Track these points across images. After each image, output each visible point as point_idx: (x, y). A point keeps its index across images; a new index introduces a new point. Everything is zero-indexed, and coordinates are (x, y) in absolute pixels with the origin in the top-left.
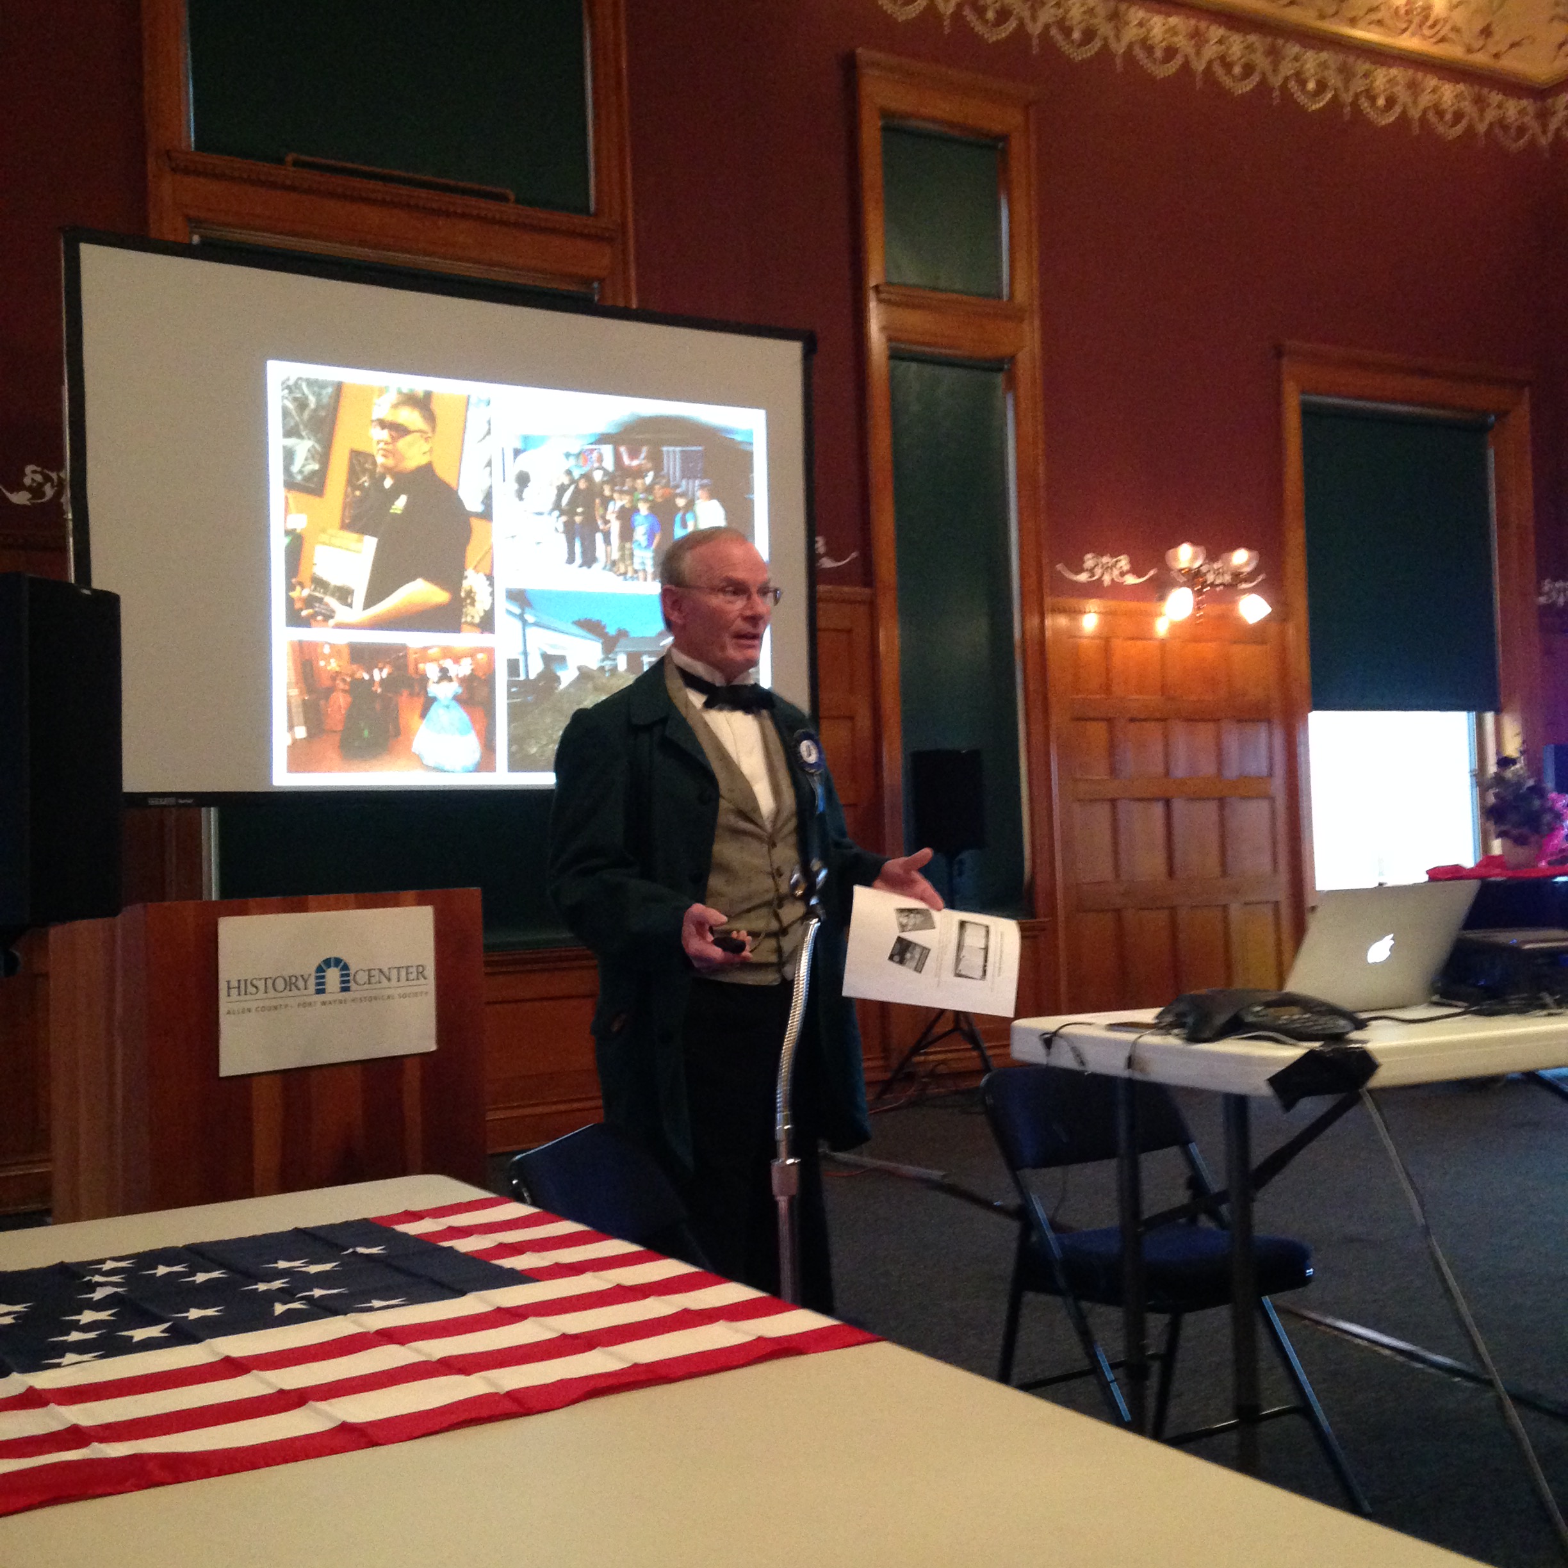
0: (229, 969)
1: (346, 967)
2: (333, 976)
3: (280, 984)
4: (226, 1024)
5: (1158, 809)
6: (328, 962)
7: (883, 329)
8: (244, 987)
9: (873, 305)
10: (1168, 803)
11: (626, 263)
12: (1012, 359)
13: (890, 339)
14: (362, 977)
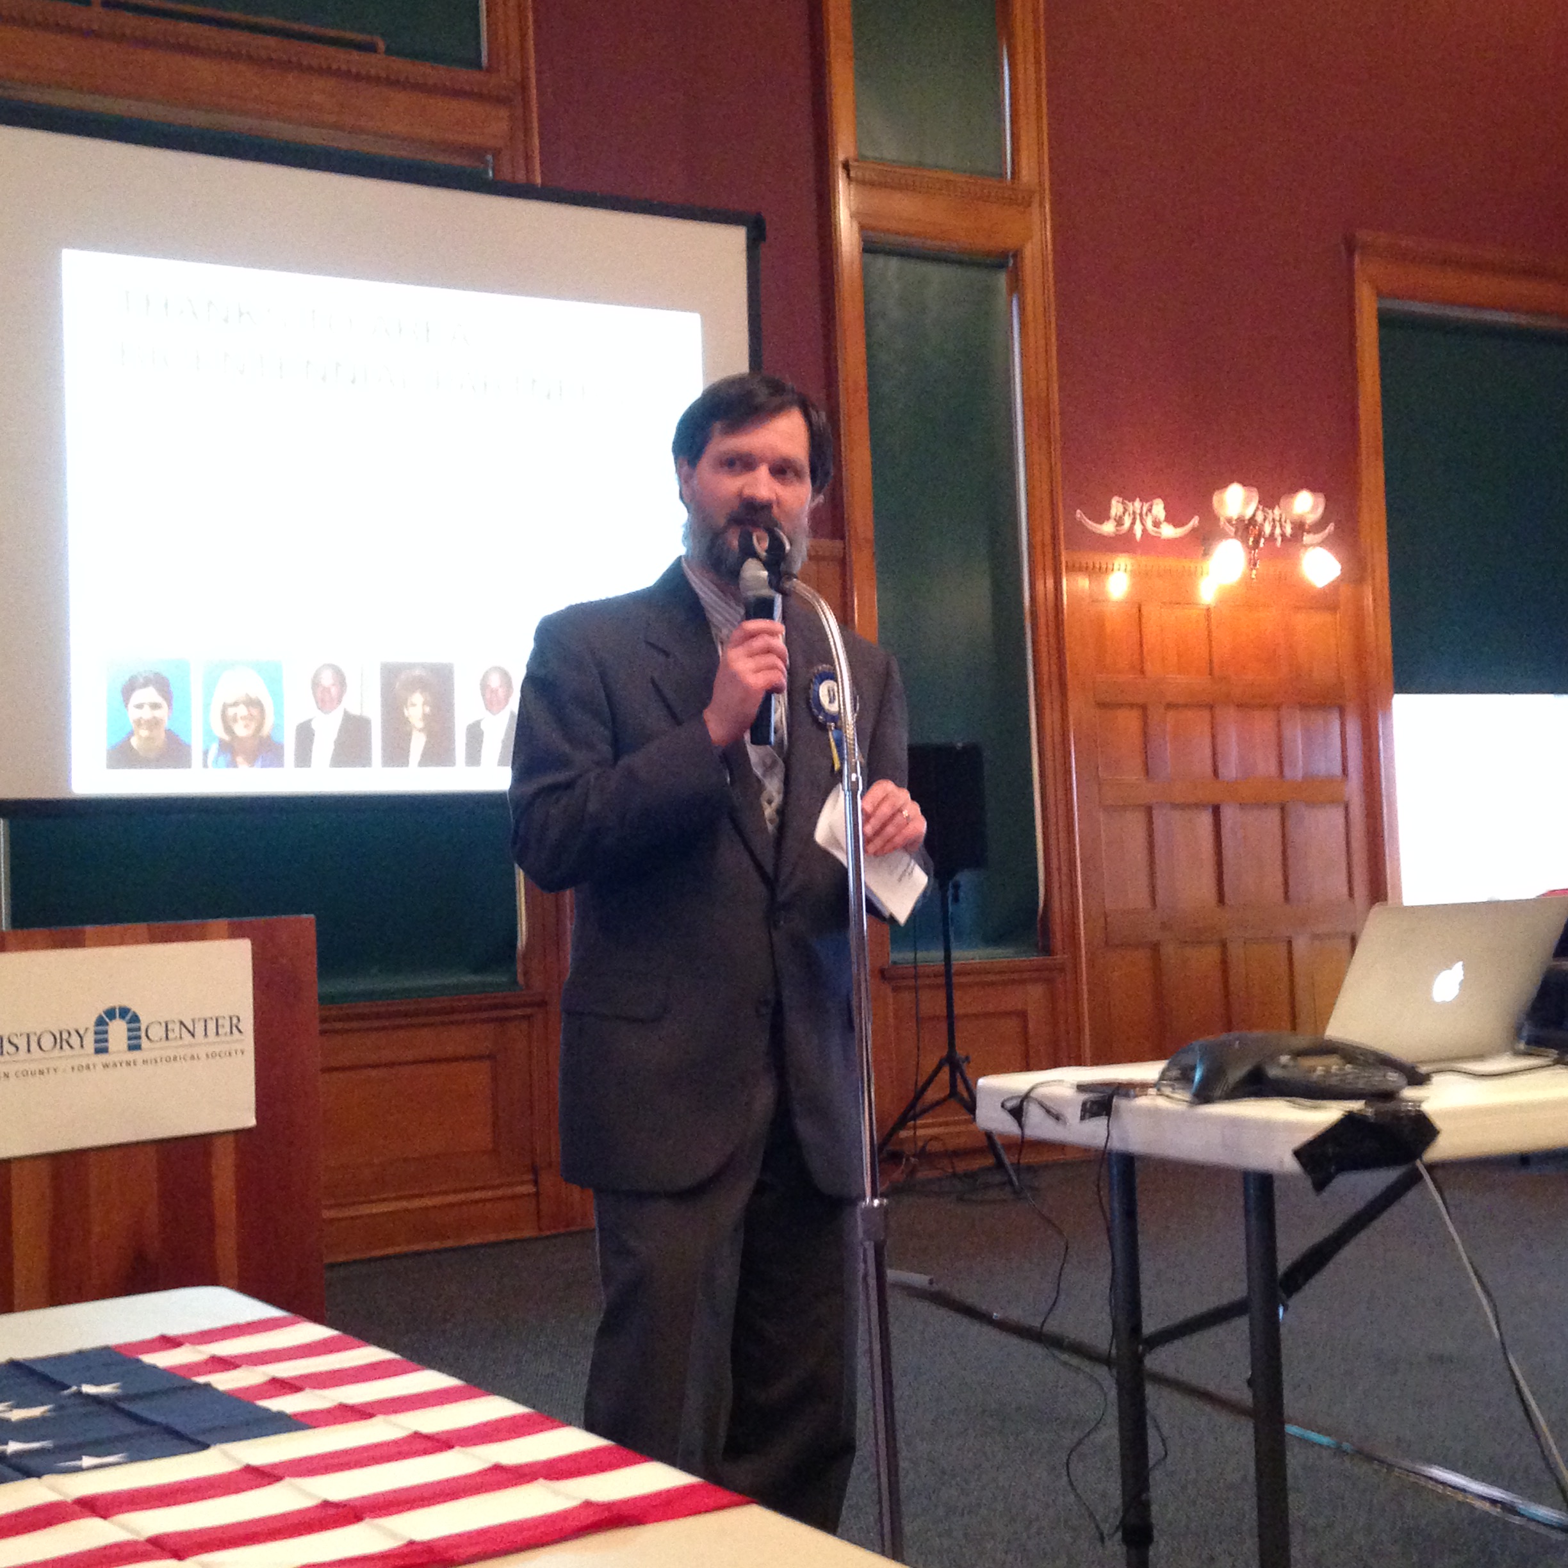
1: (135, 1019)
2: (118, 1030)
3: (47, 1042)
5: (1205, 820)
6: (111, 1013)
7: (853, 216)
9: (842, 185)
10: (1216, 811)
11: (527, 131)
12: (1017, 254)
13: (862, 228)
14: (157, 1032)
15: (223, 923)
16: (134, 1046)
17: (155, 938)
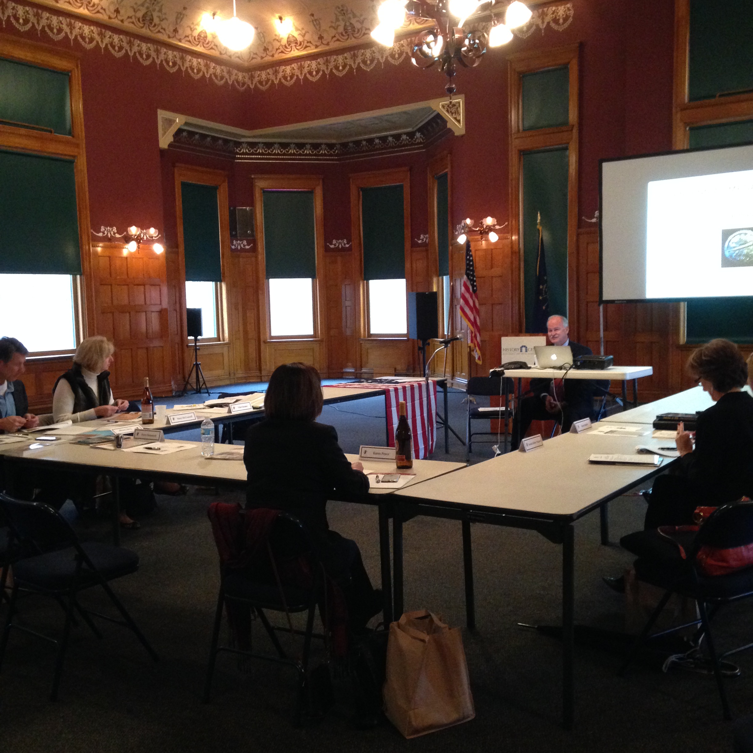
0: (504, 346)
1: (526, 347)
2: (524, 349)
3: (513, 350)
4: (503, 356)
6: (523, 346)
8: (506, 350)
14: (530, 350)
15: (542, 334)
16: (526, 351)
17: (531, 336)
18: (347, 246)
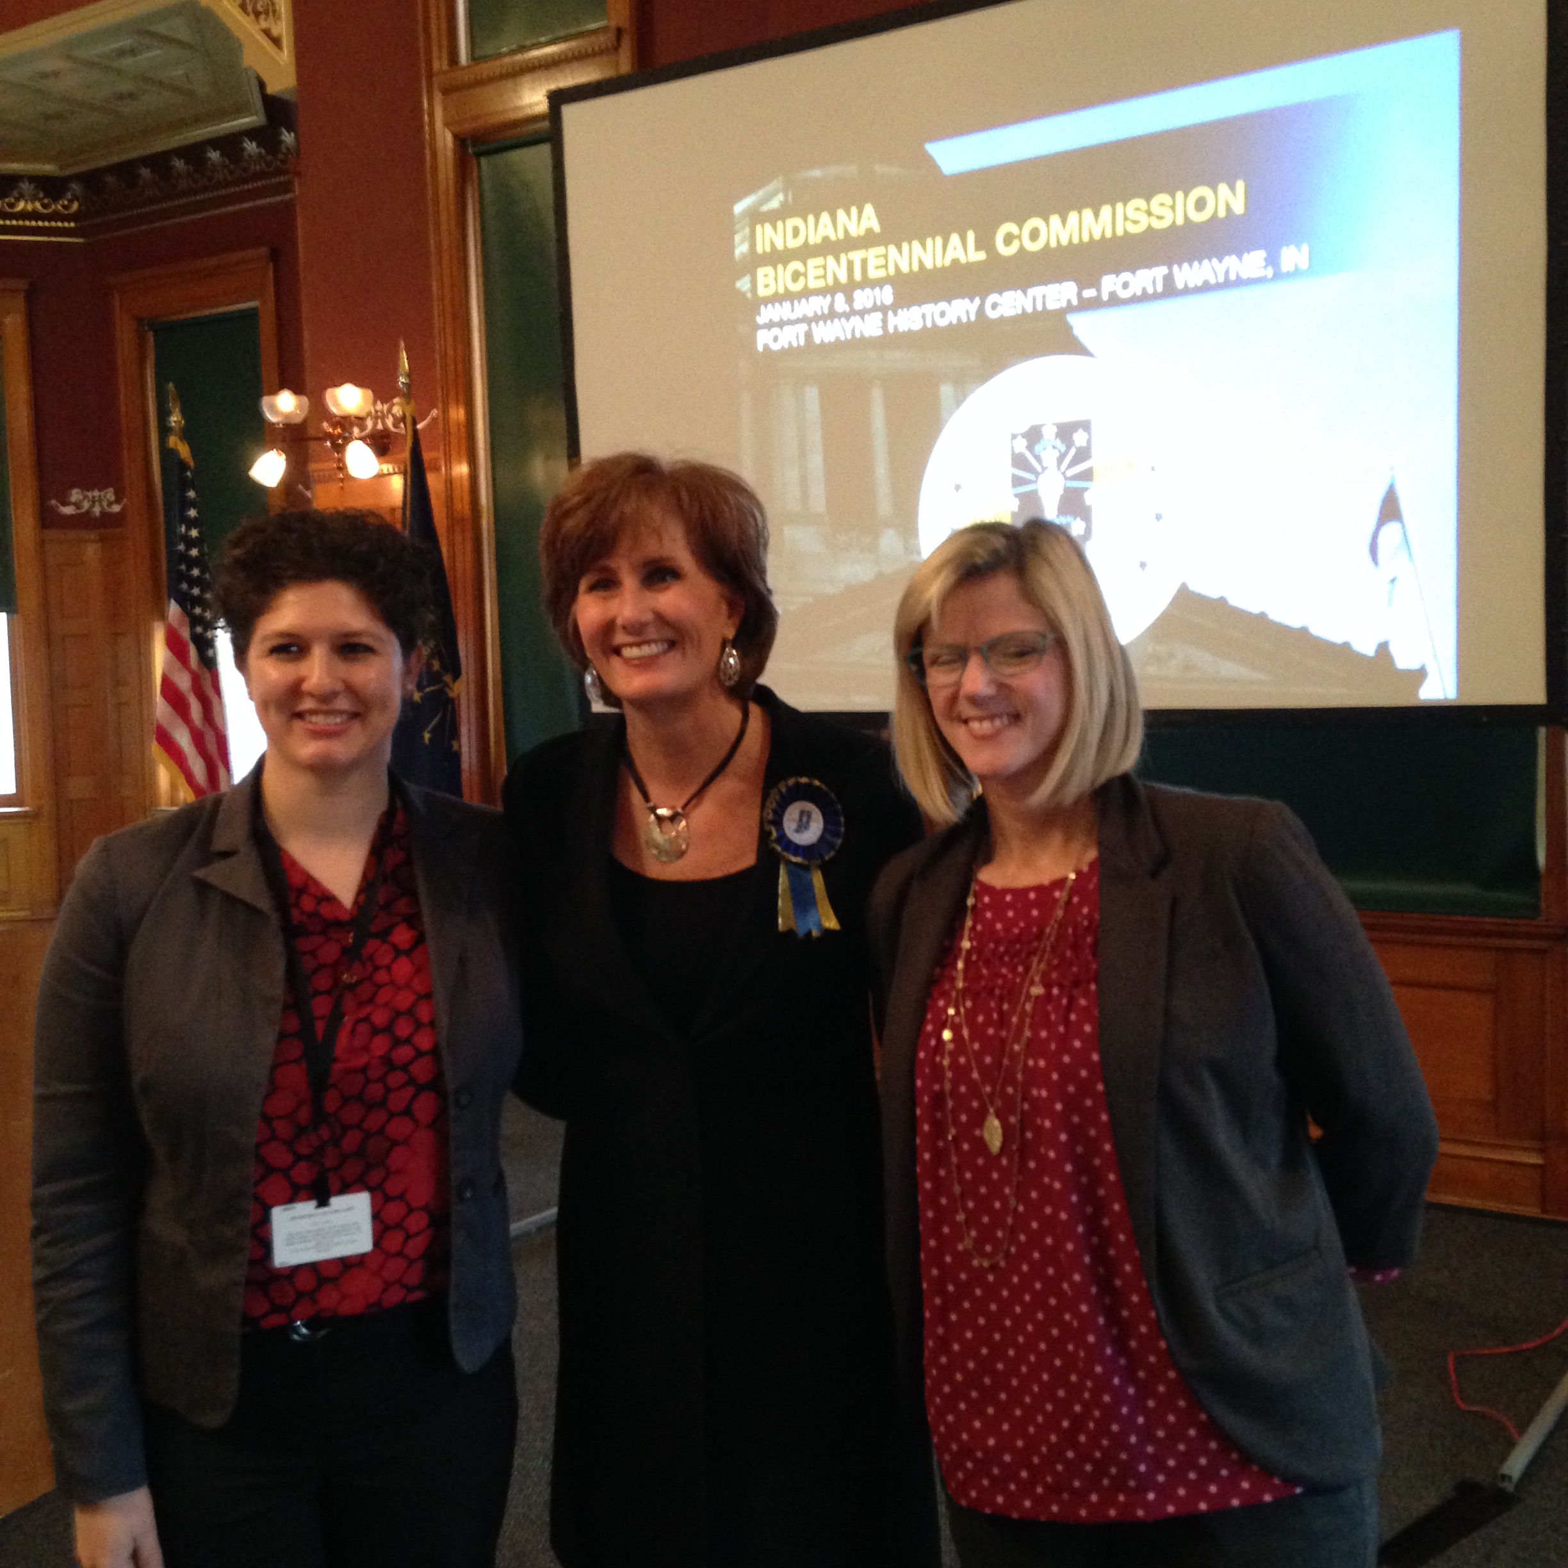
18: (116, 508)
